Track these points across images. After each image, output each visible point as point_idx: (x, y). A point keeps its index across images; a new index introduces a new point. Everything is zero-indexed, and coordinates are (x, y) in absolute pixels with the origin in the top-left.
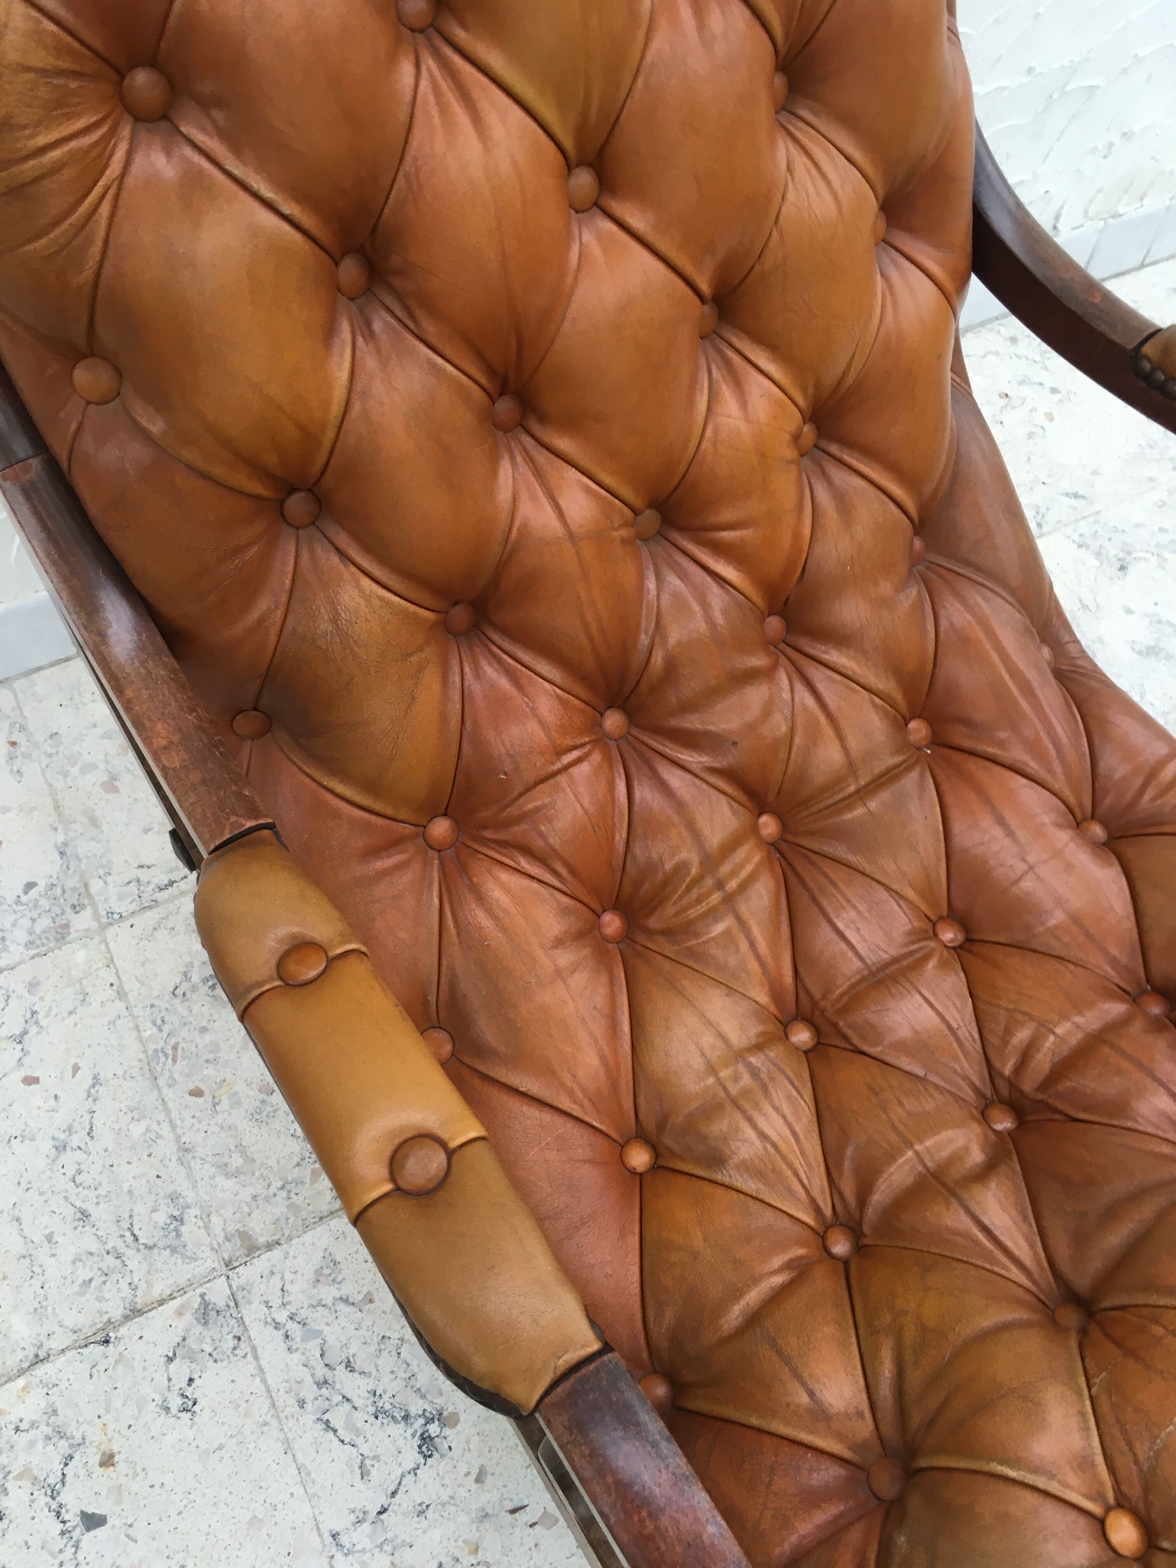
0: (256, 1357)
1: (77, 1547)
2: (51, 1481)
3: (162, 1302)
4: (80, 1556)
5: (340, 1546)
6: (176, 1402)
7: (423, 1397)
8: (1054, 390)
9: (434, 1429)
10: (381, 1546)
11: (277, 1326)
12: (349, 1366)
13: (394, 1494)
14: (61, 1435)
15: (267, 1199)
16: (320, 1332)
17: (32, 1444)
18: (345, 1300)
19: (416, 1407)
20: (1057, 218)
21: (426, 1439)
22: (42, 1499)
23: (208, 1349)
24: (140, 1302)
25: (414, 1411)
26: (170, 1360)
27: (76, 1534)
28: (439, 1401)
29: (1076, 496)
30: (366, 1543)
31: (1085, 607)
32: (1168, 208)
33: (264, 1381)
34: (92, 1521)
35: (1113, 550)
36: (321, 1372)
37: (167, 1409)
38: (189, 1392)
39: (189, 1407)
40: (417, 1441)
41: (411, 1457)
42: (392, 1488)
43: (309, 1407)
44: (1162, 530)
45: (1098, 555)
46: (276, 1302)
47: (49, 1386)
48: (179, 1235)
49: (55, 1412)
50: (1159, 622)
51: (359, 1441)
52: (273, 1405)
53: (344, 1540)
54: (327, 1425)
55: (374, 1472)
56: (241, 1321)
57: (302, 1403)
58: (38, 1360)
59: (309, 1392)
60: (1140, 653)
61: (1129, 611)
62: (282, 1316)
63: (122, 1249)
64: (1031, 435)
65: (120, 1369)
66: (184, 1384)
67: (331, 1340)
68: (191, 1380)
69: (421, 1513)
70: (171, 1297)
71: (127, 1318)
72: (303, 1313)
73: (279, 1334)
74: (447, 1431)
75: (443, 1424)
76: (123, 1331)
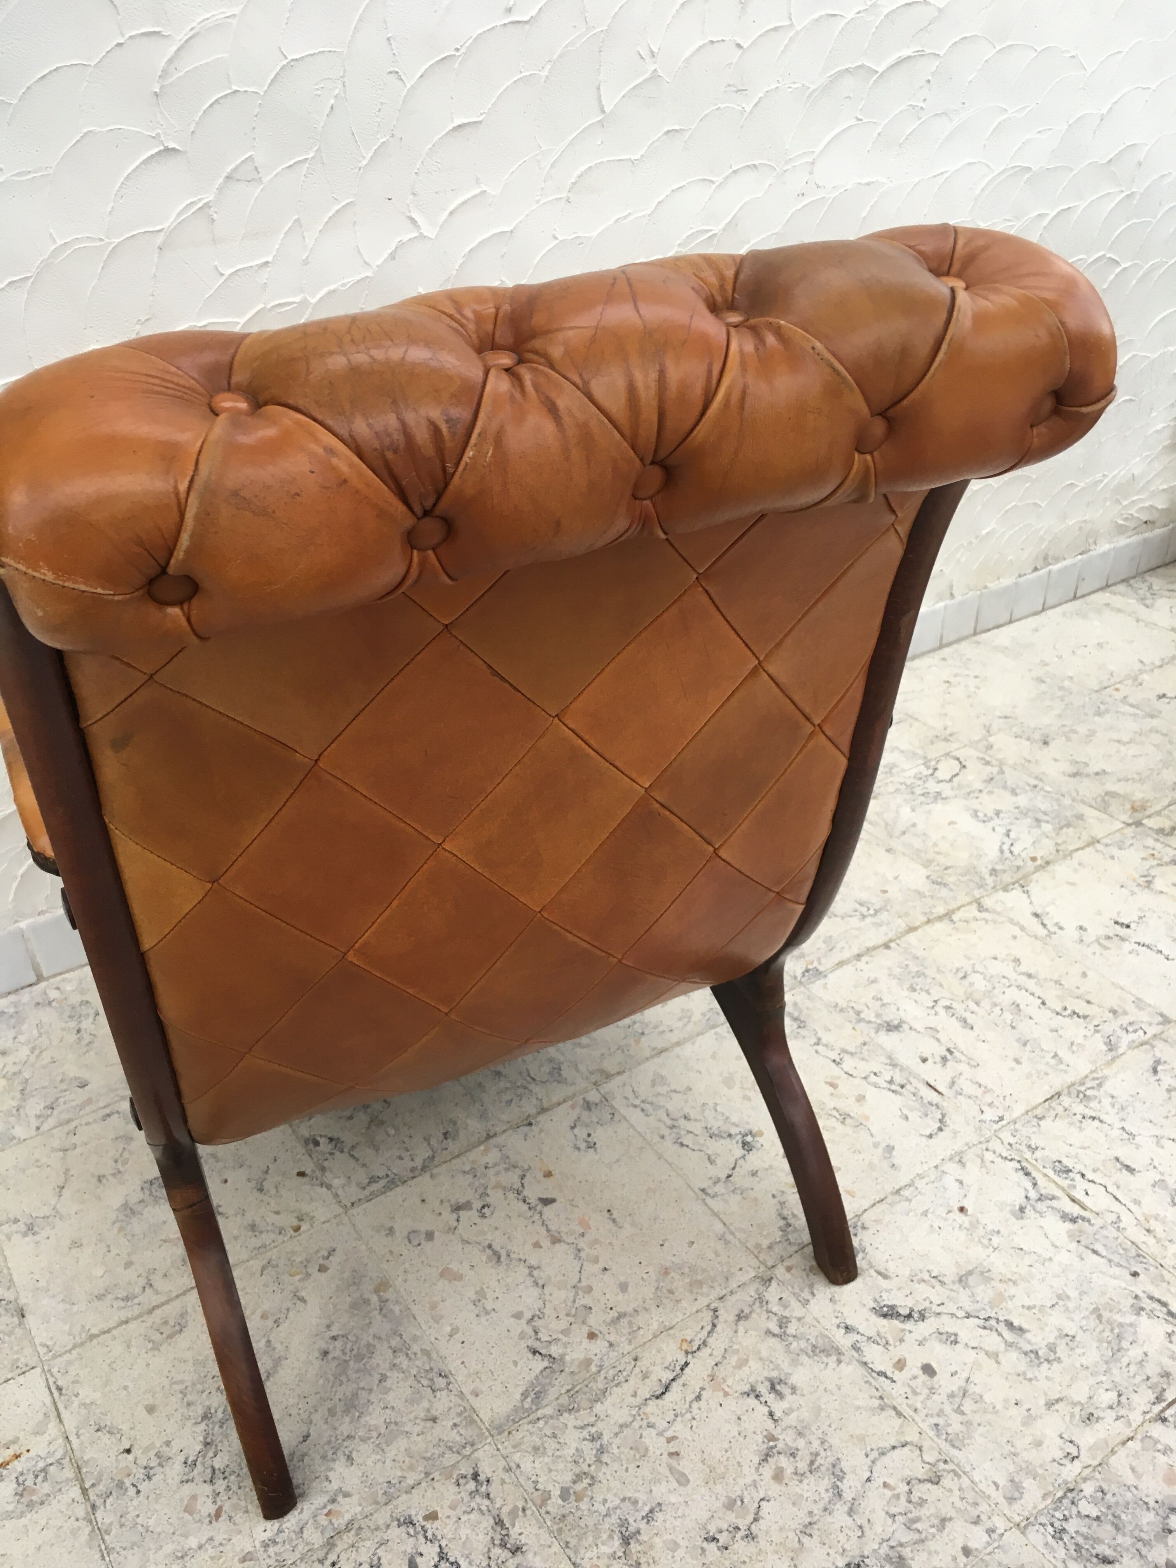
0: (627, 1120)
1: (541, 1213)
2: (515, 1187)
3: (559, 1104)
4: (544, 1217)
5: (707, 1194)
6: (583, 1146)
7: (737, 1126)
8: (976, 677)
9: (749, 1139)
10: (733, 1192)
11: (635, 1106)
12: (685, 1117)
13: (734, 1169)
14: (515, 1167)
15: (610, 1055)
16: (663, 1107)
17: (498, 1173)
18: (675, 1091)
19: (734, 1131)
20: (951, 587)
21: (745, 1144)
22: (511, 1196)
23: (596, 1120)
24: (545, 1105)
25: (733, 1132)
26: (573, 1128)
27: (539, 1208)
28: (748, 1127)
29: (1006, 717)
30: (723, 1191)
31: (1029, 761)
32: (1016, 583)
33: (635, 1130)
34: (547, 1202)
35: (1037, 736)
36: (669, 1122)
37: (579, 1149)
38: (590, 1139)
39: (592, 1146)
40: (740, 1145)
41: (739, 1152)
42: (732, 1165)
43: (667, 1138)
44: (1064, 726)
45: (1028, 739)
46: (631, 1096)
47: (501, 1148)
48: (560, 1075)
49: (508, 1157)
50: (1077, 762)
51: (704, 1148)
52: (644, 1139)
53: (709, 1191)
54: (682, 1145)
55: (718, 1161)
56: (612, 1107)
57: (663, 1137)
58: (489, 1137)
59: (666, 1132)
60: (1069, 776)
61: (1056, 760)
62: (637, 1102)
63: (525, 1083)
64: (969, 697)
65: (543, 1135)
66: (585, 1136)
67: (671, 1109)
68: (589, 1135)
69: (753, 1175)
70: (564, 1101)
71: (539, 1113)
72: (650, 1100)
73: (638, 1110)
74: (757, 1139)
75: (753, 1136)
76: (538, 1119)
